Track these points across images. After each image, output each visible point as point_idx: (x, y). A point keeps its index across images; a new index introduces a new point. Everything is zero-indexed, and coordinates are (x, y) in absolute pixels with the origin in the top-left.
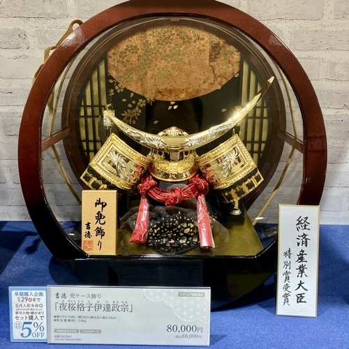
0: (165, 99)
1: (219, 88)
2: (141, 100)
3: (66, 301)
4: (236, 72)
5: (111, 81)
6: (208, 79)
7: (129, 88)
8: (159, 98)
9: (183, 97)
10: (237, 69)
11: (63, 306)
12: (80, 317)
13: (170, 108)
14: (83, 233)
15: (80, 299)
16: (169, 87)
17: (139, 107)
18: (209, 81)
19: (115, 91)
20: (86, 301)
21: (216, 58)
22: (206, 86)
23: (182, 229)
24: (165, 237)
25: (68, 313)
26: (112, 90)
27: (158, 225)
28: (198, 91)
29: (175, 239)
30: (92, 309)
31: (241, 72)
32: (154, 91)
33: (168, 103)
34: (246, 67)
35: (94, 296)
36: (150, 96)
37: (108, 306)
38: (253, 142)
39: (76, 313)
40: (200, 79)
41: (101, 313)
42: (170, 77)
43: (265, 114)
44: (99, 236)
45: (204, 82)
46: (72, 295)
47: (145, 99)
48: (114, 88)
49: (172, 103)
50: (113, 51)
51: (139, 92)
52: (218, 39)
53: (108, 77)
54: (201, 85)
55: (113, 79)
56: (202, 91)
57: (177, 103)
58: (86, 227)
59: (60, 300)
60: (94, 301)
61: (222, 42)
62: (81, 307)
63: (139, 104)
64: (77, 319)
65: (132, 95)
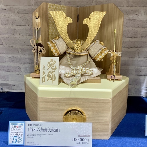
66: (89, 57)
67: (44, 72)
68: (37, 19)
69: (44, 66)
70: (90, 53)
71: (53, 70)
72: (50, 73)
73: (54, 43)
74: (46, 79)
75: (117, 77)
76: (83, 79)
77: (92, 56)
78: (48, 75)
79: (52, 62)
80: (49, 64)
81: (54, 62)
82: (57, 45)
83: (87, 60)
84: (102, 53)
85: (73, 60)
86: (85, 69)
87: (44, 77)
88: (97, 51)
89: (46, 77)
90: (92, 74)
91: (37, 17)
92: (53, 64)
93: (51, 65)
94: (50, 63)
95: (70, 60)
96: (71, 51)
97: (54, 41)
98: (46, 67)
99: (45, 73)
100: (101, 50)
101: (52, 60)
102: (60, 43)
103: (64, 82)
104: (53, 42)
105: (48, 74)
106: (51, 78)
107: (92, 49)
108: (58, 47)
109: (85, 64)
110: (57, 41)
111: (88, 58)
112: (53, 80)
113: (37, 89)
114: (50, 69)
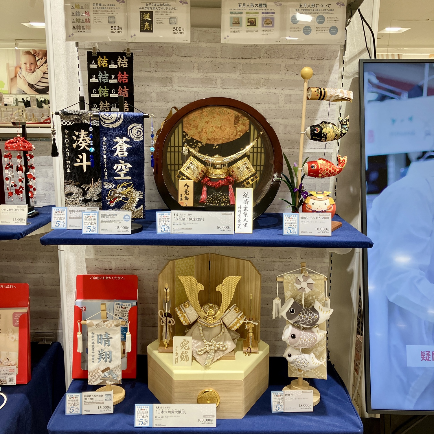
0: (212, 143)
1: (239, 137)
2: (199, 144)
3: (178, 217)
4: (247, 130)
5: (184, 134)
6: (233, 133)
7: (193, 137)
8: (209, 142)
9: (220, 142)
10: (248, 129)
11: (177, 219)
12: (183, 223)
13: (214, 147)
14: (179, 199)
15: (184, 216)
16: (214, 137)
17: (198, 147)
18: (234, 134)
19: (186, 139)
20: (186, 217)
21: (237, 122)
22: (232, 136)
23: (222, 199)
24: (214, 203)
25: (179, 221)
26: (185, 139)
27: (212, 197)
28: (228, 139)
29: (219, 204)
30: (188, 220)
31: (250, 130)
32: (206, 139)
33: (213, 145)
34: (252, 127)
35: (189, 215)
36: (204, 142)
37: (195, 219)
38: (257, 165)
39: (182, 221)
40: (229, 133)
41: (192, 221)
42: (214, 132)
43: (263, 151)
44: (186, 200)
45: (232, 134)
46: (180, 214)
47: (202, 143)
48: (186, 138)
49: (215, 145)
50: (186, 119)
51: (199, 140)
52: (238, 113)
53: (183, 132)
54: (230, 136)
55: (185, 133)
56: (230, 139)
57: (218, 145)
58: (180, 196)
59: (176, 216)
60: (189, 217)
61: (240, 115)
62: (184, 219)
63: (198, 145)
64: (182, 224)
65: (195, 141)
66: (223, 326)
67: (177, 352)
68: (166, 290)
69: (177, 347)
70: (225, 322)
71: (186, 351)
72: (183, 354)
73: (184, 312)
74: (179, 359)
75: (253, 350)
76: (217, 357)
77: (227, 325)
78: (181, 356)
79: (185, 343)
80: (182, 345)
81: (187, 342)
82: (187, 315)
83: (221, 331)
84: (237, 322)
85: (205, 330)
86: (218, 345)
87: (177, 358)
88: (231, 321)
89: (179, 358)
90: (226, 349)
91: (167, 288)
92: (186, 344)
93: (184, 345)
94: (183, 343)
95: (203, 330)
96: (203, 321)
97: (184, 311)
98: (180, 348)
99: (178, 354)
100: (236, 320)
101: (185, 340)
102: (191, 313)
103: (196, 360)
104: (182, 311)
105: (182, 354)
106: (184, 359)
107: (226, 318)
108: (188, 317)
109: (219, 336)
110: (187, 310)
111: (221, 328)
112: (186, 361)
113: (172, 372)
114: (183, 350)
